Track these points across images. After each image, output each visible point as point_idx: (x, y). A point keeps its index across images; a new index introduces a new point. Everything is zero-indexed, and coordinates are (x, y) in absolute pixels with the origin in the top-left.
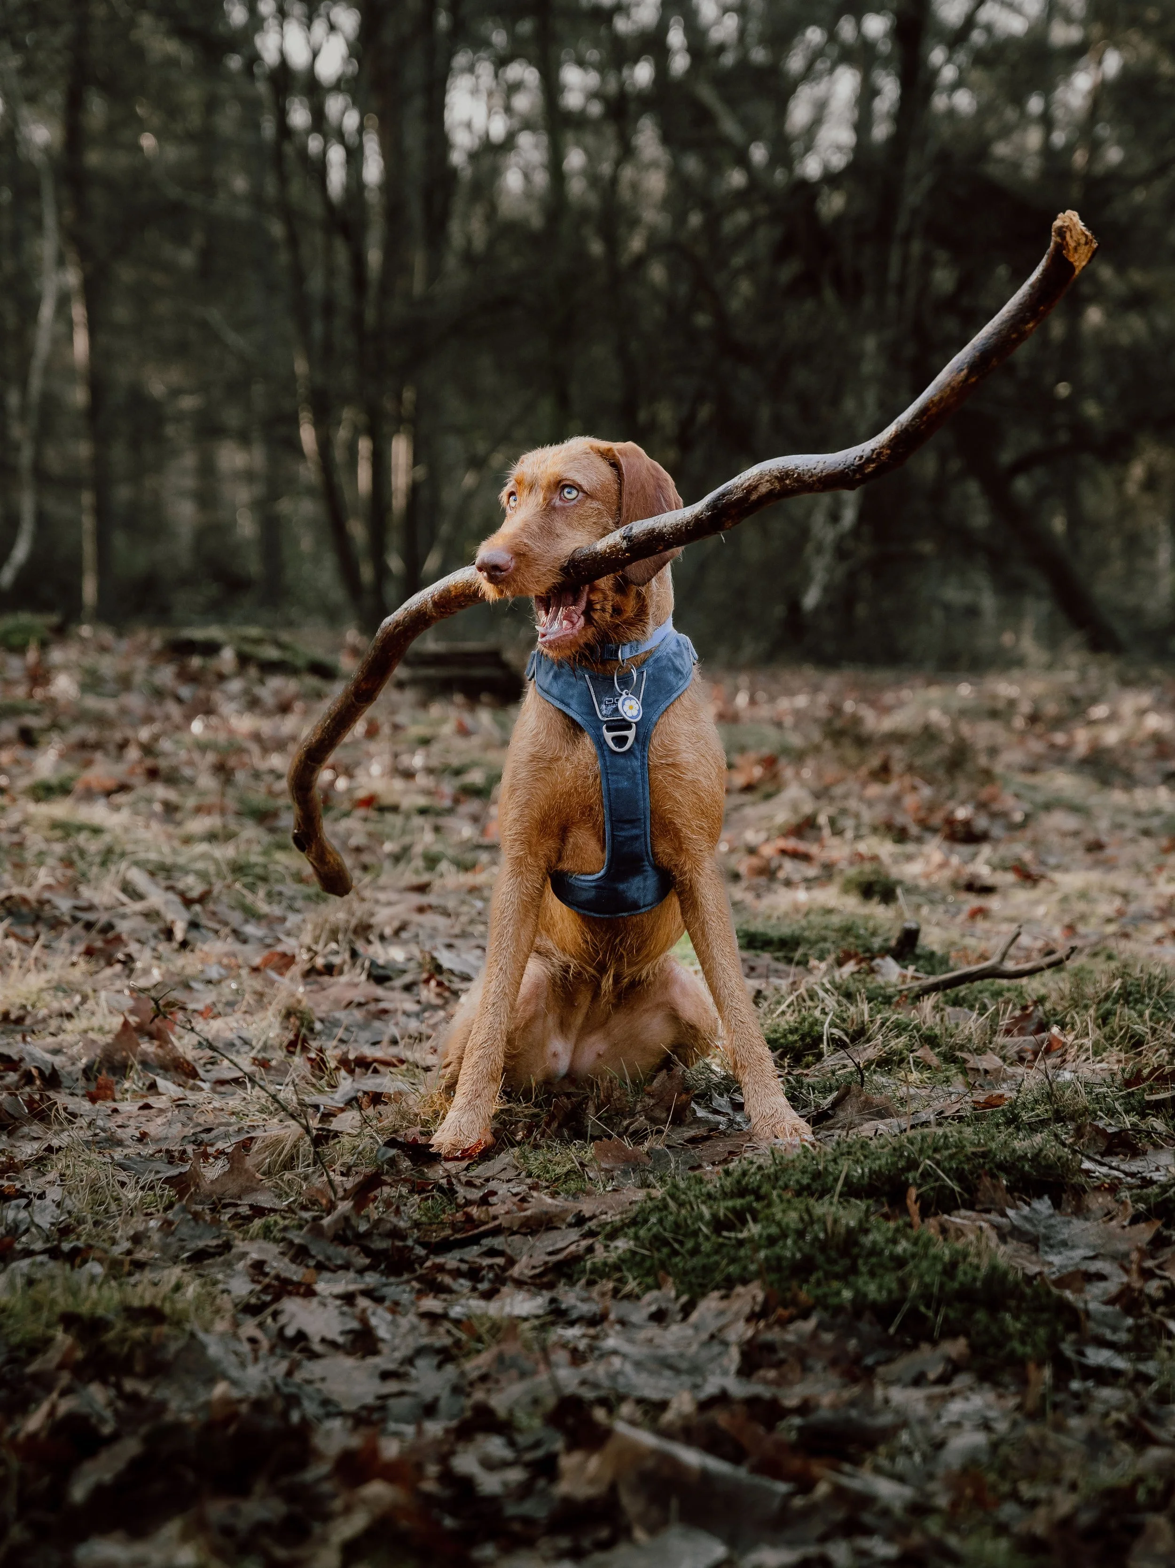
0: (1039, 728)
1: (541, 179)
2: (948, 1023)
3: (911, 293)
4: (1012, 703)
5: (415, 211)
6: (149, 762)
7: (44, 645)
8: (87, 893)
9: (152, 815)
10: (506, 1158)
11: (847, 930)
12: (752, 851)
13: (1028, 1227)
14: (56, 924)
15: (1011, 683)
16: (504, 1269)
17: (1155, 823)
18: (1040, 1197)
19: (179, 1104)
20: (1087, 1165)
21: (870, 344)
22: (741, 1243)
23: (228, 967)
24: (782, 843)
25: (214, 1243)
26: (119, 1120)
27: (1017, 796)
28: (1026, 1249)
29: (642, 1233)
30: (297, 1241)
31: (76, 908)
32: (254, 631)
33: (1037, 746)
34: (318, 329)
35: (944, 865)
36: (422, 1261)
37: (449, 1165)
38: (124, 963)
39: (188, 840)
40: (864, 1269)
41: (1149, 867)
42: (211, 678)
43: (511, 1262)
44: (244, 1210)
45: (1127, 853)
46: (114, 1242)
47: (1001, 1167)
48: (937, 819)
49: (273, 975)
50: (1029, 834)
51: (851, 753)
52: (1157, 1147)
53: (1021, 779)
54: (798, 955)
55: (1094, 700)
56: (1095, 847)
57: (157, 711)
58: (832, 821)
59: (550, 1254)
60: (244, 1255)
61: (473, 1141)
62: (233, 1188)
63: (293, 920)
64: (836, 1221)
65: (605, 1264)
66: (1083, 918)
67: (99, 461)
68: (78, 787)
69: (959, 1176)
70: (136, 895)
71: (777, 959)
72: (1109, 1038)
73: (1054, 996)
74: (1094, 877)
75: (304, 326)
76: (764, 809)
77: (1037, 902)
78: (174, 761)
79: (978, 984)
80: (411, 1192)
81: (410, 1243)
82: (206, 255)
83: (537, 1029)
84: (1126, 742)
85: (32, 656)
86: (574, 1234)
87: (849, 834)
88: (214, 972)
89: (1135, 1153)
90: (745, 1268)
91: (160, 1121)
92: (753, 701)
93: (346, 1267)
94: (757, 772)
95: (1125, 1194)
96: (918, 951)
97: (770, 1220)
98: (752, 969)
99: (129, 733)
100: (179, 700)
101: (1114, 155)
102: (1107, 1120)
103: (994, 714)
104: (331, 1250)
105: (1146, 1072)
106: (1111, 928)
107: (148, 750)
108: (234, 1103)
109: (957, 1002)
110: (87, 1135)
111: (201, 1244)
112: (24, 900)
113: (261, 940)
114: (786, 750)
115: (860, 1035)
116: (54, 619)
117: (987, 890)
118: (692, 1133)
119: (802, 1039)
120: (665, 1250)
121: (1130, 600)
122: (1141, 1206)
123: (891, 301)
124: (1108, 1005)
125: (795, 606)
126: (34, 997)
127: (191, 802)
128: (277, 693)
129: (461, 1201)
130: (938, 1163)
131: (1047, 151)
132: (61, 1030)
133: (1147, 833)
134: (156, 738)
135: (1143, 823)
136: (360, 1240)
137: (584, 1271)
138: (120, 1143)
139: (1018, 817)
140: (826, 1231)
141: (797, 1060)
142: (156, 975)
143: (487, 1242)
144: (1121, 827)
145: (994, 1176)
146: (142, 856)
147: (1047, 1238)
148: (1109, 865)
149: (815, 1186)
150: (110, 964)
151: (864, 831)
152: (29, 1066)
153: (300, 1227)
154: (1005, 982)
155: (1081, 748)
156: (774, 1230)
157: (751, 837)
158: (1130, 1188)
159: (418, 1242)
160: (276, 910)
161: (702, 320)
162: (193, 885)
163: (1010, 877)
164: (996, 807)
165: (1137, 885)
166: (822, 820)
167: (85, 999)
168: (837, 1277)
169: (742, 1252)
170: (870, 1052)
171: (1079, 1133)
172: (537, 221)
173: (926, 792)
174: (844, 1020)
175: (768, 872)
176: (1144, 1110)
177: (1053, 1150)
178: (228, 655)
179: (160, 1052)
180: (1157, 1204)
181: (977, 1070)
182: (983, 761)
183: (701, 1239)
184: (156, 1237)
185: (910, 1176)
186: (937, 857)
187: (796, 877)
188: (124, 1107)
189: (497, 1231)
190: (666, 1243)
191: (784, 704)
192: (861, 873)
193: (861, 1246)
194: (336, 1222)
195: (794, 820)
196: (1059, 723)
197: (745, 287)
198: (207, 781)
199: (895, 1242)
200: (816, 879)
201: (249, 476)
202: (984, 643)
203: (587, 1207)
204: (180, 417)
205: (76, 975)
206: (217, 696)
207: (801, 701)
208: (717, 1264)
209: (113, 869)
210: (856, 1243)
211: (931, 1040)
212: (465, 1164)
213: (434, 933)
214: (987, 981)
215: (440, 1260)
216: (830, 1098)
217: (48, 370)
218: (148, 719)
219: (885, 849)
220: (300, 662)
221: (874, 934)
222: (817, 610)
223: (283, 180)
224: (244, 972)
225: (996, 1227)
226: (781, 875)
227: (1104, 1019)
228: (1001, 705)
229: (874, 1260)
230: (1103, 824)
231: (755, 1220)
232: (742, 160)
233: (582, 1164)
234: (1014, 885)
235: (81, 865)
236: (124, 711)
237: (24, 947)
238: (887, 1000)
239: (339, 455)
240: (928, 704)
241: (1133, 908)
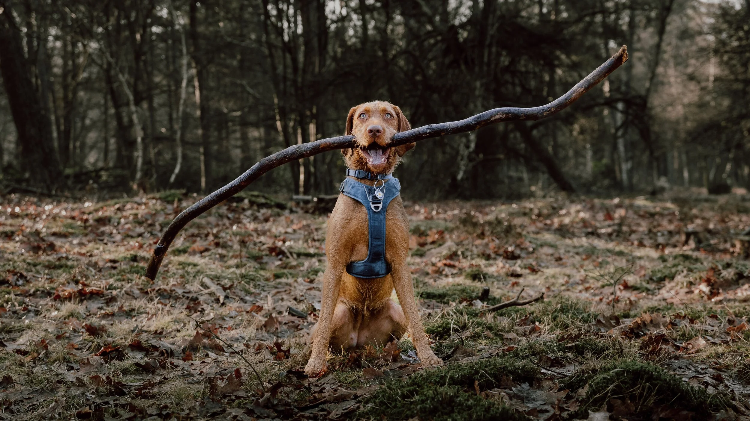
0: (541, 219)
1: (360, 30)
2: (498, 322)
3: (493, 66)
4: (531, 210)
5: (315, 42)
6: (216, 241)
7: (180, 200)
8: (188, 287)
9: (216, 259)
10: (331, 376)
11: (463, 291)
12: (434, 265)
13: (520, 394)
14: (177, 298)
15: (531, 203)
16: (325, 415)
17: (581, 250)
18: (524, 383)
19: (215, 361)
20: (543, 371)
21: (478, 84)
22: (412, 403)
23: (238, 312)
24: (444, 262)
25: (219, 410)
26: (193, 367)
27: (530, 242)
28: (519, 402)
29: (377, 401)
30: (250, 408)
31: (184, 292)
32: (256, 193)
33: (540, 225)
34: (282, 86)
35: (503, 267)
36: (297, 413)
37: (311, 379)
38: (201, 311)
39: (229, 267)
40: (456, 411)
41: (578, 266)
42: (240, 210)
43: (329, 413)
44: (233, 398)
45: (570, 261)
46: (183, 410)
47: (510, 372)
48: (501, 251)
49: (254, 314)
50: (535, 256)
51: (470, 229)
52: (570, 363)
53: (532, 235)
54: (445, 300)
55: (561, 208)
56: (559, 259)
57: (220, 223)
58: (463, 253)
59: (344, 410)
60: (230, 414)
61: (319, 370)
62: (229, 389)
63: (263, 294)
64: (446, 394)
65: (363, 413)
66: (553, 284)
67: (205, 136)
68: (190, 250)
69: (494, 376)
70: (206, 287)
71: (438, 302)
72: (556, 326)
73: (537, 311)
74: (558, 270)
75: (276, 85)
76: (438, 250)
77: (537, 279)
78: (225, 240)
79: (510, 308)
80: (295, 389)
81: (292, 407)
82: (241, 61)
83: (345, 329)
84: (572, 222)
85: (175, 205)
86: (353, 402)
87: (469, 258)
88: (233, 314)
89: (562, 366)
90: (413, 412)
91: (208, 367)
92: (438, 213)
93: (268, 417)
94: (437, 236)
95: (556, 381)
96: (489, 297)
97: (422, 394)
98: (429, 306)
99: (209, 230)
100: (229, 218)
101: (565, 15)
102: (551, 354)
103: (525, 214)
104: (262, 411)
105: (566, 336)
106: (563, 288)
107: (216, 236)
108: (235, 360)
109: (502, 315)
110: (180, 373)
111: (215, 410)
112: (165, 290)
113: (252, 302)
114: (447, 229)
115: (464, 327)
116: (184, 191)
117: (519, 276)
118: (400, 365)
119: (443, 329)
120: (384, 406)
121: (577, 173)
122: (562, 385)
123: (485, 68)
124: (556, 314)
125: (454, 178)
126: (166, 325)
127: (231, 254)
128: (263, 214)
129: (313, 392)
130: (486, 372)
131: (541, 13)
132: (175, 336)
133: (577, 254)
134: (218, 232)
135: (576, 250)
136: (274, 407)
137: (356, 415)
138: (193, 376)
139: (531, 249)
140: (442, 397)
141: (441, 337)
142: (212, 315)
143: (321, 406)
144: (569, 252)
145: (507, 376)
146: (209, 273)
147: (527, 398)
148: (563, 265)
149: (441, 381)
150: (196, 312)
151: (475, 256)
152: (162, 349)
153: (251, 403)
154: (520, 307)
155: (556, 225)
156: (424, 398)
157: (434, 260)
158: (558, 378)
159: (295, 407)
160: (257, 291)
161: (418, 78)
162: (227, 283)
163: (528, 271)
164: (522, 246)
165: (574, 272)
166: (459, 253)
167: (185, 325)
168: (446, 414)
169: (412, 406)
170: (468, 333)
171: (540, 360)
172: (359, 45)
173: (497, 241)
174: (458, 322)
175: (439, 272)
176: (565, 350)
177: (530, 365)
178: (246, 201)
179: (210, 342)
180: (568, 384)
181: (507, 339)
182: (519, 230)
183: (398, 402)
184: (198, 409)
185: (476, 376)
186: (501, 265)
187: (449, 273)
188: (196, 363)
189: (325, 402)
190: (385, 404)
191: (450, 213)
192: (472, 271)
193: (456, 402)
194: (264, 400)
195: (449, 253)
196: (549, 216)
197: (433, 65)
198: (237, 246)
199: (468, 400)
200: (457, 273)
201: (259, 139)
202: (523, 190)
203: (359, 392)
204: (233, 120)
205: (182, 316)
206: (242, 216)
207: (456, 212)
208: (403, 411)
209: (198, 278)
210: (454, 401)
211: (490, 328)
212: (317, 379)
213: (314, 297)
214: (513, 307)
215: (302, 413)
216: (452, 350)
217: (186, 104)
218: (217, 225)
219: (482, 262)
220: (273, 203)
221: (473, 292)
222: (462, 179)
223: (267, 34)
224: (244, 313)
225: (508, 394)
226: (444, 273)
227: (555, 319)
228: (527, 211)
229: (460, 407)
230: (562, 251)
231: (417, 395)
232: (431, 21)
233: (359, 377)
234: (529, 274)
235: (187, 277)
236: (209, 223)
237: (164, 307)
238: (476, 315)
239: (291, 130)
240: (501, 211)
241: (572, 280)
